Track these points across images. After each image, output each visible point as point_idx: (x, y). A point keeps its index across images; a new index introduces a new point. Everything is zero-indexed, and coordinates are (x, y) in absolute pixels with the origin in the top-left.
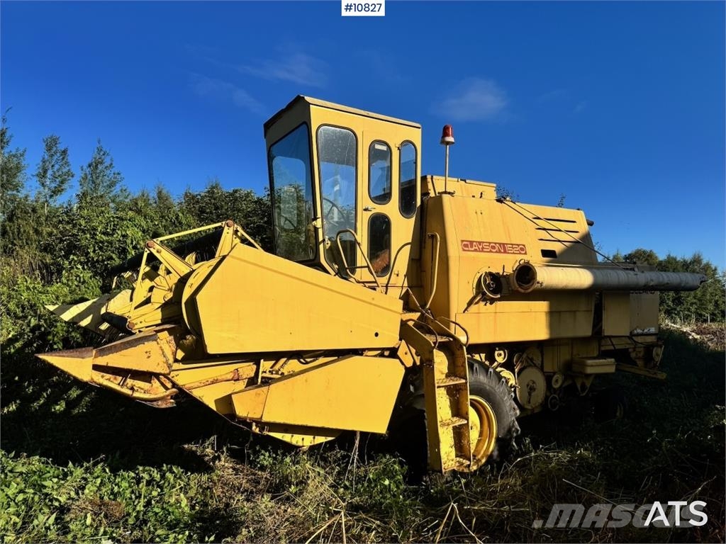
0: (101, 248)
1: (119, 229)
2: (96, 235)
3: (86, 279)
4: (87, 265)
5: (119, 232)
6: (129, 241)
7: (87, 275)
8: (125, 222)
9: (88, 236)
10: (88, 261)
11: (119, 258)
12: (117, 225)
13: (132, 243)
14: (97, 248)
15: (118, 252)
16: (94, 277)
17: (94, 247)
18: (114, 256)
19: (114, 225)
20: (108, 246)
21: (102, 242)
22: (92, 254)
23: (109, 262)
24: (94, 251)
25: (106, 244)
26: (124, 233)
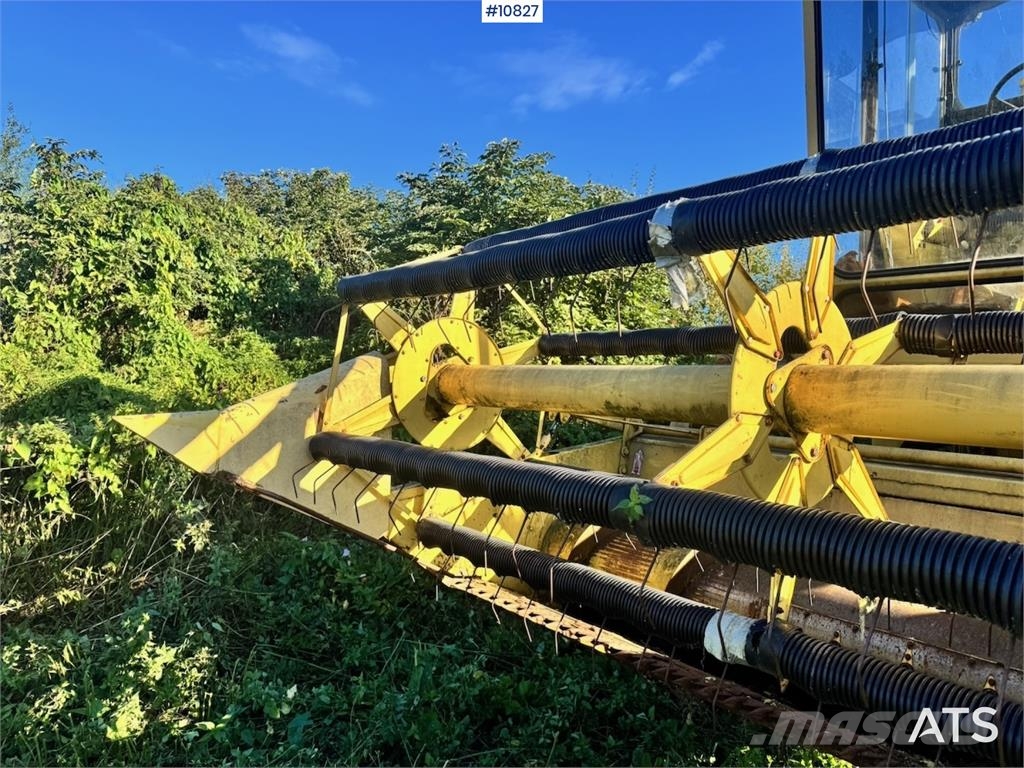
0: (100, 266)
1: (136, 228)
2: (88, 236)
3: (68, 334)
4: (71, 303)
5: (138, 233)
6: (161, 254)
7: (70, 324)
8: (148, 213)
9: (72, 237)
10: (72, 295)
11: (138, 290)
12: (133, 217)
13: (167, 258)
14: (91, 267)
15: (136, 276)
16: (84, 330)
17: (86, 265)
18: (129, 284)
19: (125, 218)
20: (116, 262)
21: (103, 253)
22: (81, 279)
23: (119, 297)
24: (86, 273)
25: (112, 258)
26: (146, 236)
